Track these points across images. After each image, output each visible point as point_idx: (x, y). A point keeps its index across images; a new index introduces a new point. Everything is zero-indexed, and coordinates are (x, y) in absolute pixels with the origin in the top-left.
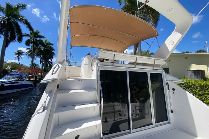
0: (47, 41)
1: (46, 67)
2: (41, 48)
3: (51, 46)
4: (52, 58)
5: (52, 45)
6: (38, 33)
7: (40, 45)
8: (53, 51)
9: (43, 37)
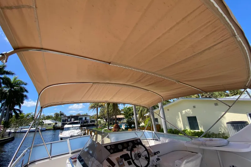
0: (17, 79)
1: (9, 118)
2: (5, 89)
3: (23, 86)
4: (22, 103)
5: (26, 84)
6: (3, 68)
7: (3, 86)
8: (25, 93)
9: (13, 74)
